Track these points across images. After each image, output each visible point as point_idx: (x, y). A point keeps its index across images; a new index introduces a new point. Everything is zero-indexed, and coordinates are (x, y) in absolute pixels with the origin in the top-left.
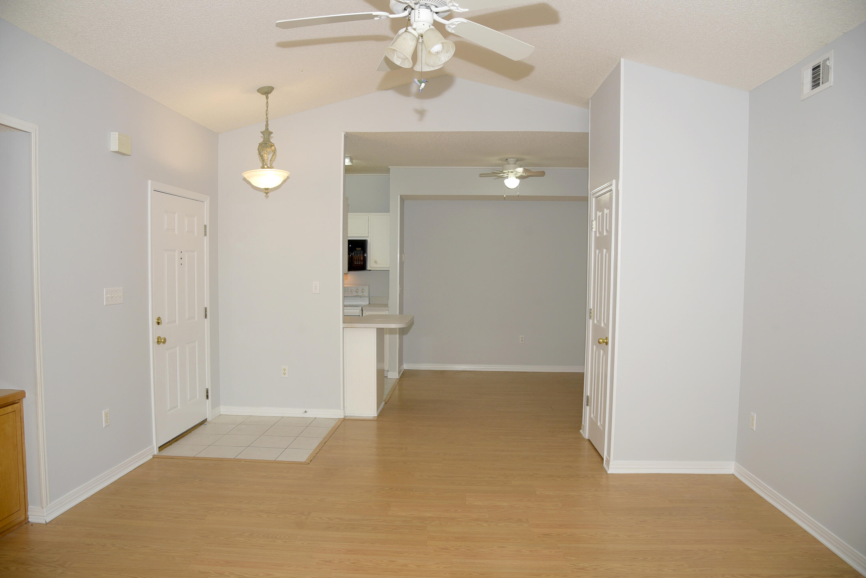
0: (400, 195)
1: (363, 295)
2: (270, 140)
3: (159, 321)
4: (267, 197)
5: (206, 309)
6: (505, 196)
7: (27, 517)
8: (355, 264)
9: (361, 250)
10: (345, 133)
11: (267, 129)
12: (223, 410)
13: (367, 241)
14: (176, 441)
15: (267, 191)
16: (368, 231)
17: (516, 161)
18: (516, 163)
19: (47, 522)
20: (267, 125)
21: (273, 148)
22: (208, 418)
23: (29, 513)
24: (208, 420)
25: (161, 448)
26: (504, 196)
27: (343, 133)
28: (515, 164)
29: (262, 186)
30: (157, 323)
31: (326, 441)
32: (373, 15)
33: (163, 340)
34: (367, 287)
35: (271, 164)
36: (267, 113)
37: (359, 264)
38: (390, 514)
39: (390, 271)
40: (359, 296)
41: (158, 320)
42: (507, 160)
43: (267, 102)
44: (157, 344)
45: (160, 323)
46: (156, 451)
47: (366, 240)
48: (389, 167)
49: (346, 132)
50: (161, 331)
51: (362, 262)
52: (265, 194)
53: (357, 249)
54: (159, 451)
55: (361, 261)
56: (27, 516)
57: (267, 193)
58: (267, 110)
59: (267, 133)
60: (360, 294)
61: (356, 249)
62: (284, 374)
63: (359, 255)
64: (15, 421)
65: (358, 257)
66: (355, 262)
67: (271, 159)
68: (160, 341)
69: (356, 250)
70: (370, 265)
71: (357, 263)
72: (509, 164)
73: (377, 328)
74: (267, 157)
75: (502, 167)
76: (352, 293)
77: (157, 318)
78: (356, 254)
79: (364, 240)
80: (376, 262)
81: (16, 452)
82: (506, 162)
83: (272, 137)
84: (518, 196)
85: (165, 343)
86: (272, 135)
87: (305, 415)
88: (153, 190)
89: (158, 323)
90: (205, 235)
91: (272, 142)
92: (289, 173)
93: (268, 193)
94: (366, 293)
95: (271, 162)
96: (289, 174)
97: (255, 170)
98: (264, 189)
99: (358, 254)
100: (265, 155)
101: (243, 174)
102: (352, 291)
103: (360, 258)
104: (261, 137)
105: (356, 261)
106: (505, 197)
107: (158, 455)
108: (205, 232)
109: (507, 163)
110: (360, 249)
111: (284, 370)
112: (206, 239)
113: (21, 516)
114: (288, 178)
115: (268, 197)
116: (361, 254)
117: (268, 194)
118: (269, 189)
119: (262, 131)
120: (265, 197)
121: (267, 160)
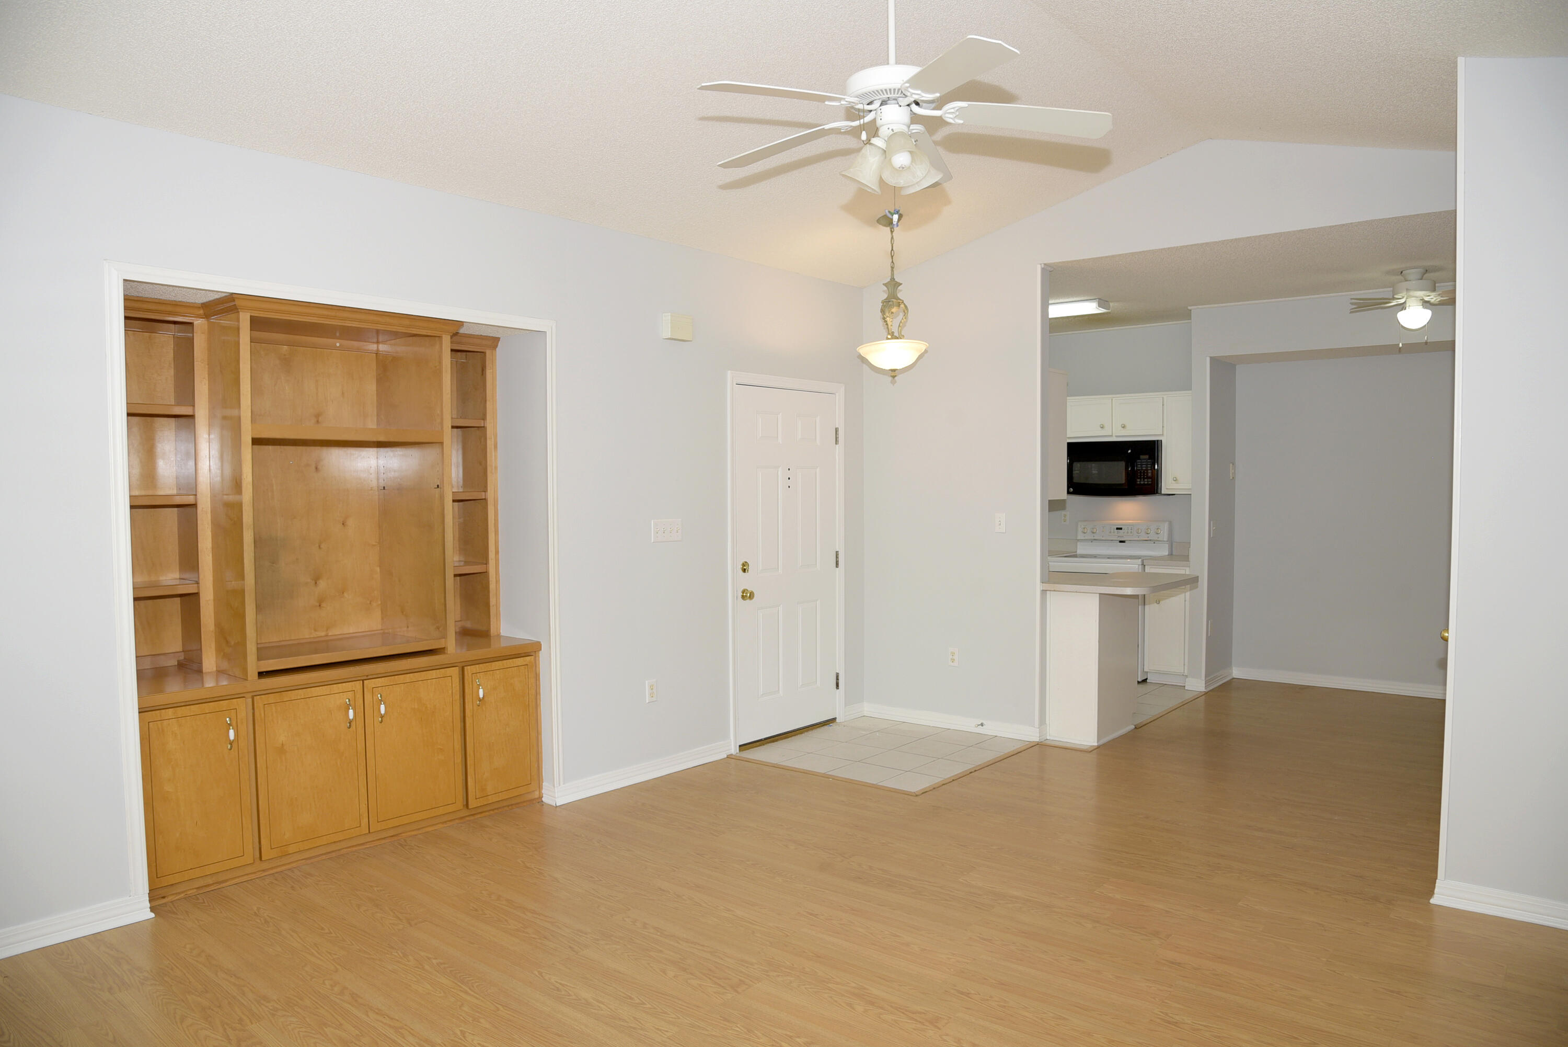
0: (1210, 357)
1: (1159, 539)
2: (896, 294)
3: (744, 567)
4: (893, 383)
5: (837, 553)
6: (1401, 345)
7: (541, 796)
8: (1138, 483)
9: (1149, 459)
10: (1043, 265)
11: (893, 279)
12: (868, 709)
13: (1160, 442)
14: (773, 741)
15: (893, 373)
16: (1163, 424)
17: (1425, 274)
18: (1423, 276)
19: (557, 805)
20: (892, 274)
21: (902, 306)
22: (837, 717)
23: (543, 791)
24: (838, 720)
25: (743, 747)
26: (1399, 344)
27: (1040, 266)
28: (1421, 279)
29: (887, 366)
30: (742, 570)
31: (975, 771)
32: (826, 130)
33: (749, 595)
34: (1166, 525)
35: (900, 333)
36: (893, 255)
37: (1146, 483)
38: (962, 880)
39: (1192, 495)
40: (1150, 540)
41: (743, 565)
42: (1402, 272)
43: (892, 238)
44: (741, 599)
45: (746, 571)
46: (734, 750)
47: (1158, 441)
48: (1189, 308)
49: (1045, 264)
50: (746, 582)
51: (1151, 480)
52: (891, 378)
53: (1142, 457)
54: (740, 751)
55: (1148, 478)
56: (541, 794)
57: (894, 377)
58: (892, 250)
59: (893, 285)
60: (1152, 536)
61: (1139, 457)
62: (953, 660)
63: (1145, 468)
64: (527, 677)
65: (1144, 472)
66: (1139, 480)
67: (900, 324)
68: (747, 595)
69: (1140, 459)
70: (1167, 485)
71: (1142, 483)
72: (1407, 281)
73: (1100, 594)
74: (894, 324)
75: (1392, 289)
76: (1139, 535)
77: (742, 563)
78: (1139, 466)
79: (1154, 441)
80: (1176, 480)
81: (528, 714)
82: (1400, 277)
83: (901, 291)
84: (1426, 343)
85: (753, 598)
86: (899, 288)
87: (980, 730)
88: (735, 383)
89: (744, 571)
90: (837, 442)
91: (901, 298)
92: (928, 345)
93: (896, 376)
94: (1164, 535)
95: (900, 328)
96: (926, 345)
97: (875, 343)
98: (890, 370)
99: (1143, 466)
100: (888, 318)
101: (858, 349)
102: (1140, 531)
103: (1147, 473)
104: (884, 291)
105: (1140, 478)
106: (1400, 348)
107: (738, 755)
108: (836, 438)
109: (1402, 277)
110: (1147, 457)
111: (953, 654)
112: (839, 448)
113: (534, 791)
114: (926, 351)
115: (896, 382)
116: (1149, 466)
117: (896, 378)
118: (897, 370)
119: (885, 282)
120: (891, 383)
121: (891, 326)
